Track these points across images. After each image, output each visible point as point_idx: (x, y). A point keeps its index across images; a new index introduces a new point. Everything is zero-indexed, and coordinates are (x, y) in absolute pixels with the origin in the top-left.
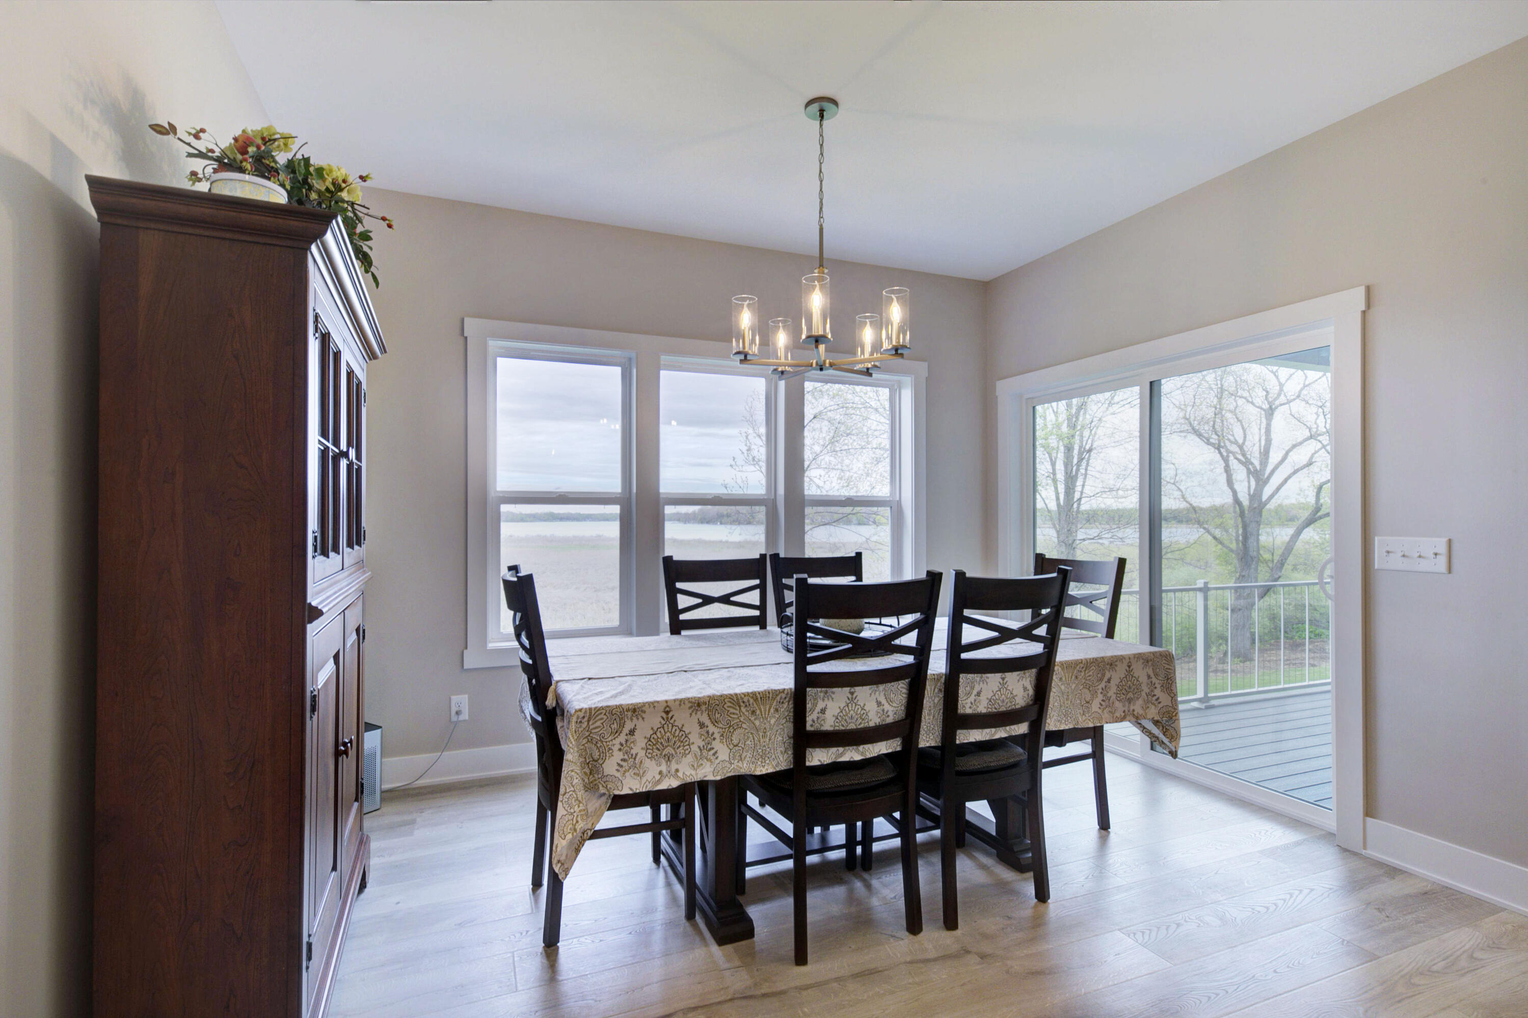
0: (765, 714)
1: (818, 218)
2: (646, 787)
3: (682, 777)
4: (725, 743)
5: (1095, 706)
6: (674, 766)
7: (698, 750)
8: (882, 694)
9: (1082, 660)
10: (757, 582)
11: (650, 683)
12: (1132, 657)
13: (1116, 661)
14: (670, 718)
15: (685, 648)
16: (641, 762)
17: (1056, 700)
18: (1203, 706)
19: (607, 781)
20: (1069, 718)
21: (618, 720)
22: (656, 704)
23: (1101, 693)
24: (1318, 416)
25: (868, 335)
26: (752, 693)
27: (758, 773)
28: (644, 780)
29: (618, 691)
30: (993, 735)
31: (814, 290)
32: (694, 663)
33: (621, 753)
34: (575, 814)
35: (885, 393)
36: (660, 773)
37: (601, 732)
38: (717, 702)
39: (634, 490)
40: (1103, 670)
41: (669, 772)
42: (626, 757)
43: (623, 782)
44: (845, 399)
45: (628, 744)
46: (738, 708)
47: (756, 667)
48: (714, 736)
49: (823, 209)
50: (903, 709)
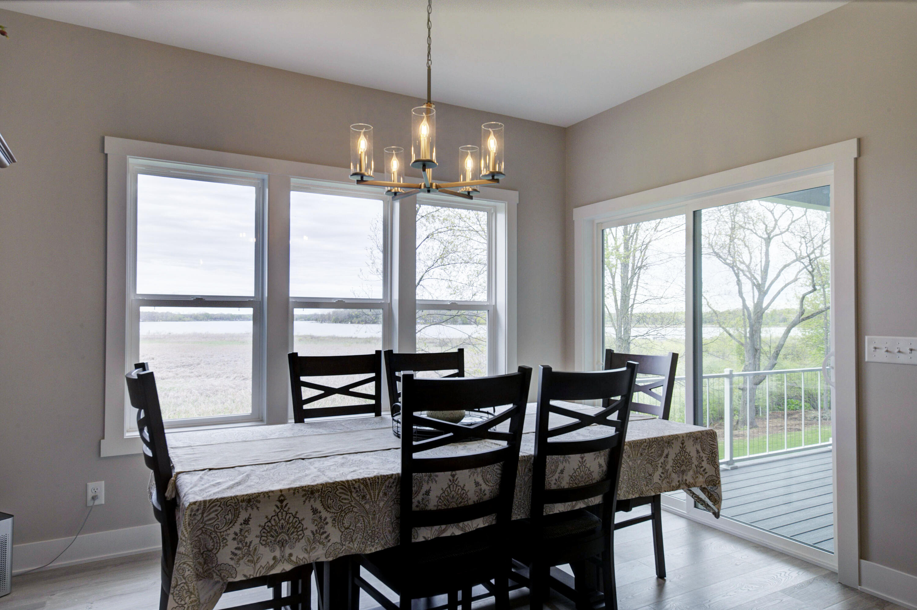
0: (375, 498)
1: (427, 61)
2: (260, 573)
3: (295, 561)
4: (337, 527)
5: (656, 478)
6: (288, 551)
7: (311, 534)
8: (480, 476)
9: (645, 439)
10: (373, 375)
11: (268, 472)
12: (685, 436)
13: (673, 440)
14: (284, 506)
15: (306, 436)
16: (255, 549)
17: (626, 474)
18: (729, 468)
19: (221, 570)
20: (635, 489)
21: (232, 511)
22: (270, 494)
23: (661, 467)
24: (801, 244)
25: (469, 163)
26: (362, 479)
27: (368, 552)
28: (258, 566)
29: (236, 481)
30: (574, 506)
31: (422, 121)
32: (311, 451)
33: (236, 542)
34: (186, 606)
35: (483, 216)
36: (274, 558)
37: (215, 523)
38: (330, 489)
39: (266, 295)
40: (663, 447)
41: (283, 557)
42: (240, 545)
43: (237, 570)
44: (452, 223)
45: (243, 533)
46: (349, 494)
47: (369, 453)
48: (327, 521)
49: (431, 53)
50: (498, 487)
